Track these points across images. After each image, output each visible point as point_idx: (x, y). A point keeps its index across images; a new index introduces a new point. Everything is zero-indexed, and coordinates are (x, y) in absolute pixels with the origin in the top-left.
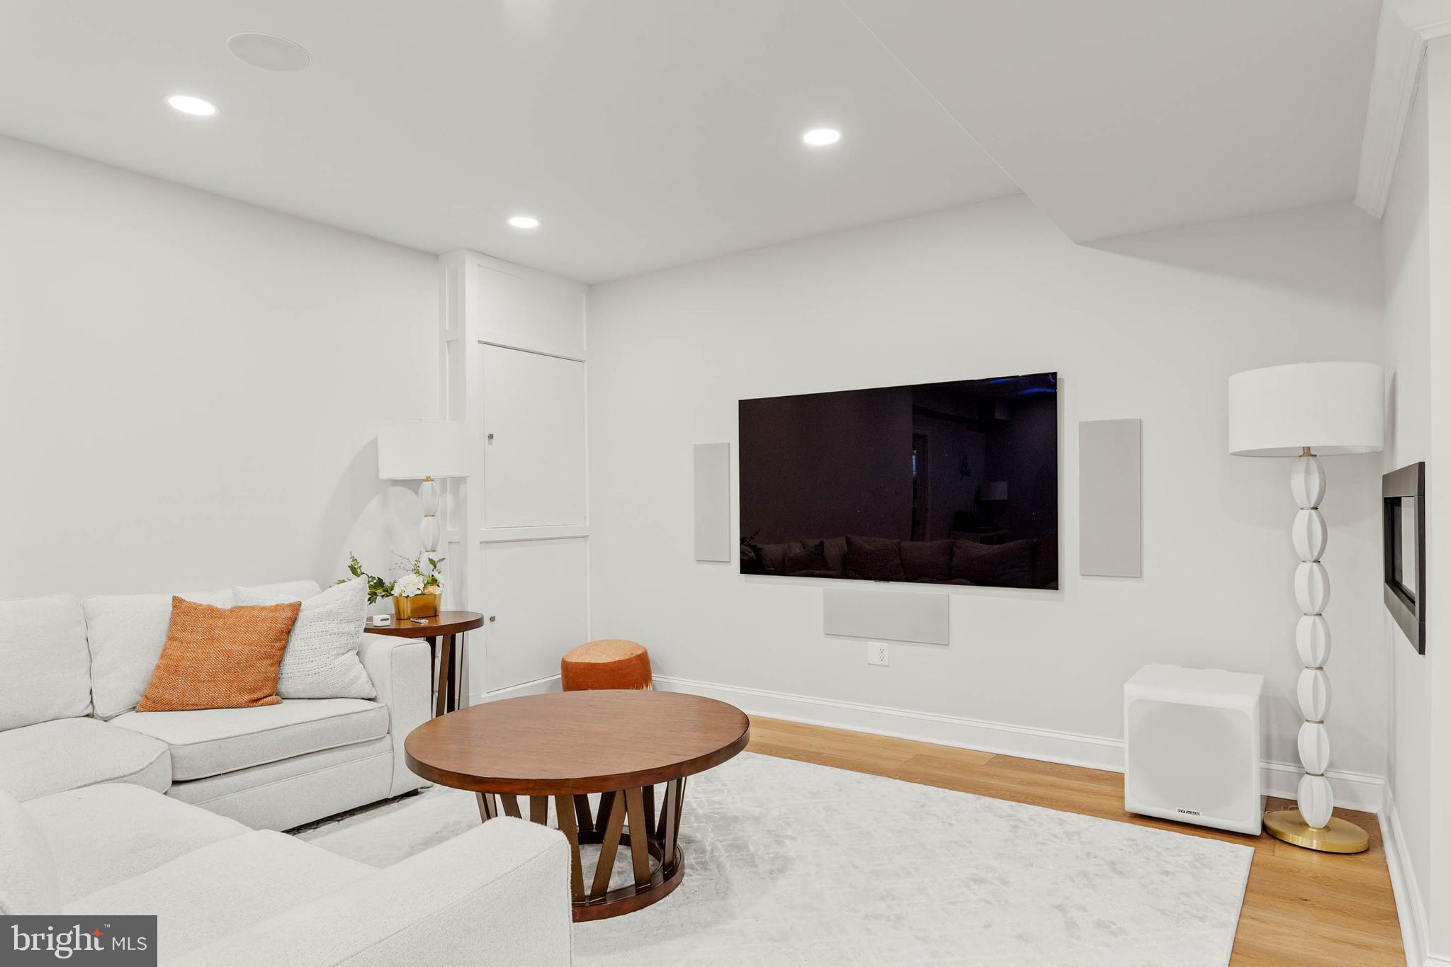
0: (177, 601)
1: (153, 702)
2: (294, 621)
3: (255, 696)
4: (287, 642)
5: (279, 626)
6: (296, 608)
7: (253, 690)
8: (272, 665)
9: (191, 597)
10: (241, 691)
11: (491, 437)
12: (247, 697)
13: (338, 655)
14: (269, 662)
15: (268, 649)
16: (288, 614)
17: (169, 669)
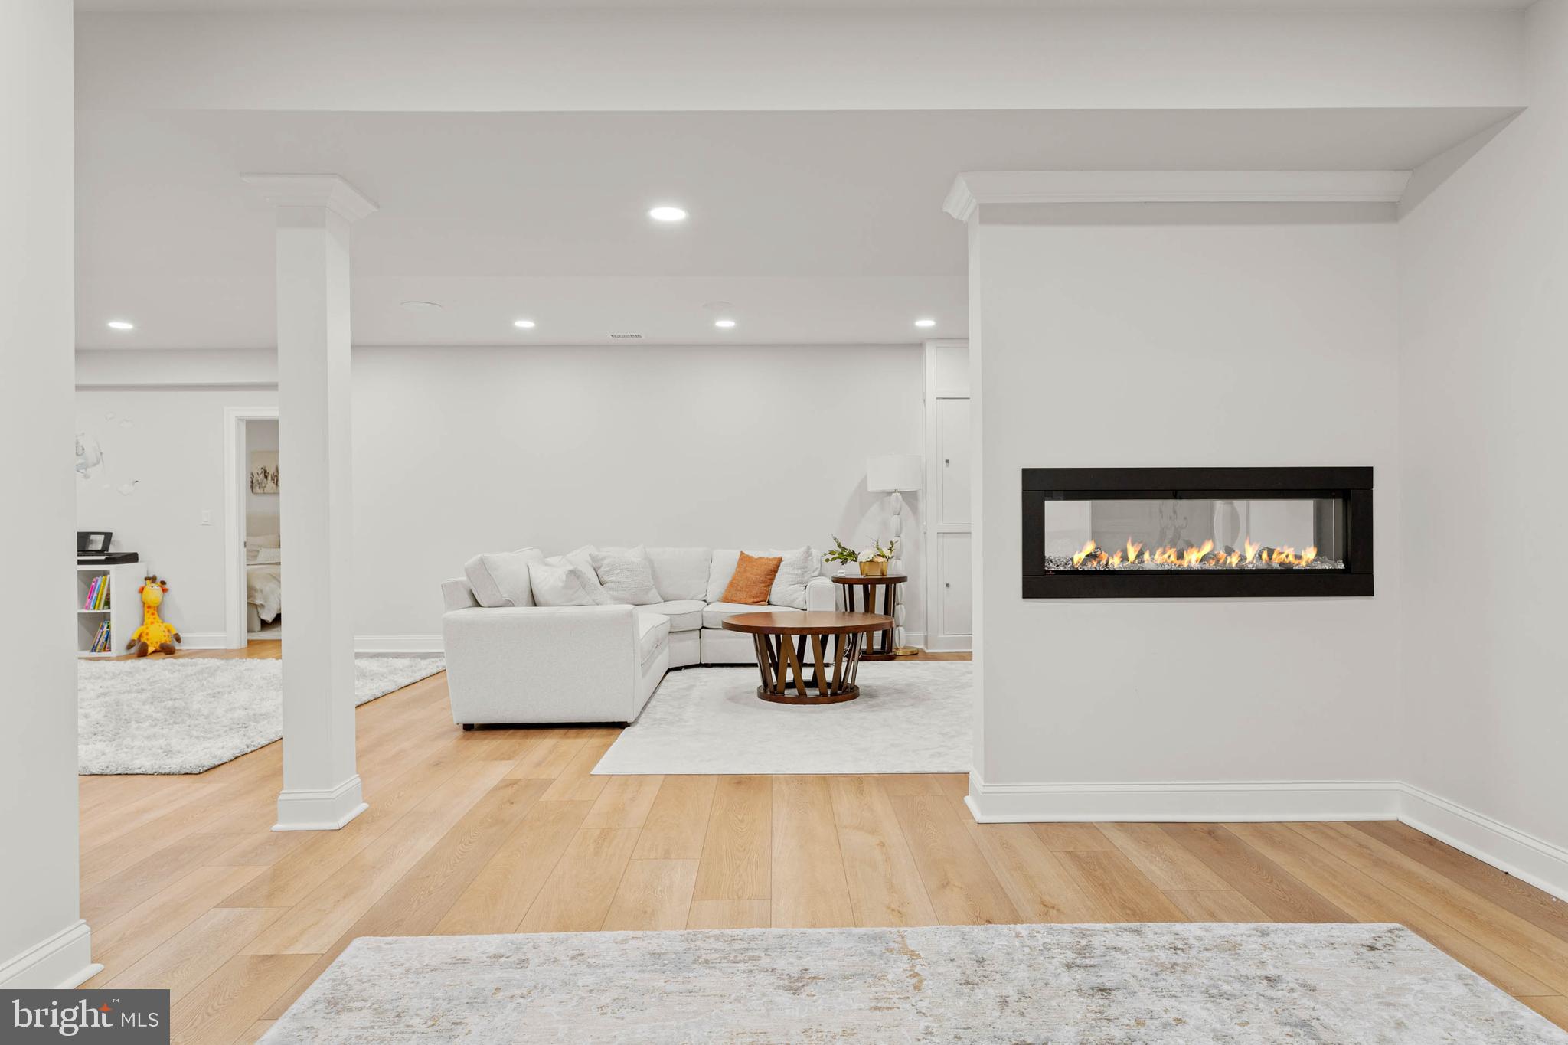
0: (742, 553)
1: (726, 599)
2: (778, 566)
3: (755, 600)
4: (775, 576)
5: (770, 568)
6: (780, 560)
7: (756, 597)
8: (766, 586)
9: (746, 552)
10: (751, 597)
11: (947, 461)
12: (752, 600)
13: (791, 585)
14: (763, 585)
15: (764, 579)
16: (775, 562)
17: (733, 585)
